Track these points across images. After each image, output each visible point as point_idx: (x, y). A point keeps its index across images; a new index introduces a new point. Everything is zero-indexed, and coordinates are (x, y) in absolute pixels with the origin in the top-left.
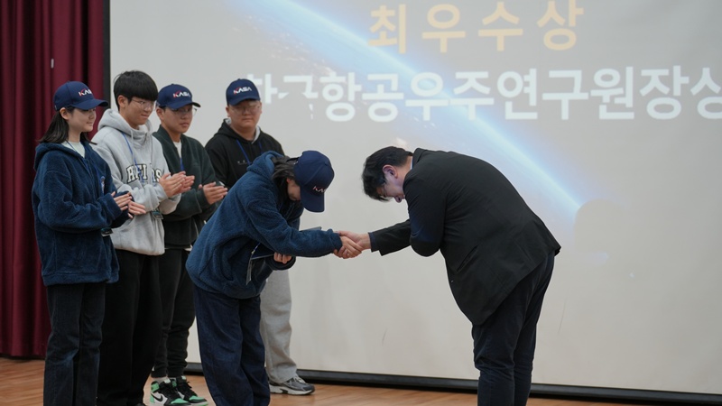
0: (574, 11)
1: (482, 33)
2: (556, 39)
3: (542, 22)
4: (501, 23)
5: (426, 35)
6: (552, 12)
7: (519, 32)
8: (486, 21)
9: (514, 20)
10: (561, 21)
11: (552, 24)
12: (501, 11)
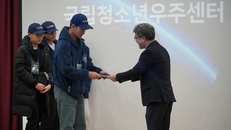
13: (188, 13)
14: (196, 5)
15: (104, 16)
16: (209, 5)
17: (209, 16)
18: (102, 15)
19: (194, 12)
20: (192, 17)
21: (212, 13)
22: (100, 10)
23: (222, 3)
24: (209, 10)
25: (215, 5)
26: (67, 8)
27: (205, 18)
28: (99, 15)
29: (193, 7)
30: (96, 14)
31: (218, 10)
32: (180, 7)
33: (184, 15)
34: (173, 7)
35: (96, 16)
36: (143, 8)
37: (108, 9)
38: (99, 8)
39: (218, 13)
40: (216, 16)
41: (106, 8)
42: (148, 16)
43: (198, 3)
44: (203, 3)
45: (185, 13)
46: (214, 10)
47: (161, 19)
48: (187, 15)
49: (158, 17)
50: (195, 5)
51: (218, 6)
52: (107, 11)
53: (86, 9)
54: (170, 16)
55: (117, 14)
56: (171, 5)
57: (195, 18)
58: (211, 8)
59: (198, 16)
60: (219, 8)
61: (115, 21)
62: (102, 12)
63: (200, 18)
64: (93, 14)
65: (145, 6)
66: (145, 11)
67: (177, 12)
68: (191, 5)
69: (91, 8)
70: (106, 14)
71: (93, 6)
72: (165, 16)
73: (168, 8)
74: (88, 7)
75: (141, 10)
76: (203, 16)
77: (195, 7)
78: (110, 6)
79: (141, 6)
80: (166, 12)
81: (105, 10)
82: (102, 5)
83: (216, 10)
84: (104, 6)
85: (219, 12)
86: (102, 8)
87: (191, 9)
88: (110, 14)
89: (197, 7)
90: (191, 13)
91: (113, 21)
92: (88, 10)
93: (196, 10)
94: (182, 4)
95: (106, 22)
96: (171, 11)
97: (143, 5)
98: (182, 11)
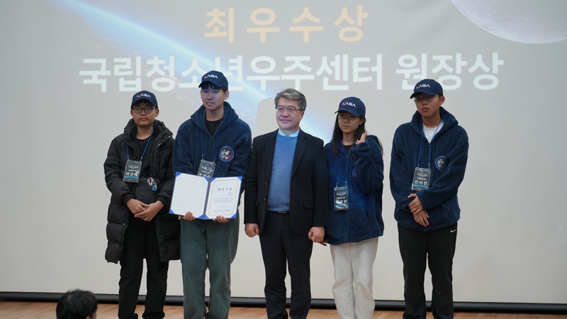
0: (361, 15)
1: (292, 29)
2: (348, 34)
3: (337, 23)
4: (306, 23)
5: (249, 30)
6: (344, 15)
7: (321, 29)
8: (295, 21)
9: (317, 20)
10: (351, 21)
11: (345, 24)
12: (306, 14)
13: (319, 73)
14: (334, 60)
15: (161, 76)
16: (356, 60)
17: (356, 79)
18: (156, 75)
19: (330, 72)
20: (326, 80)
21: (361, 75)
22: (151, 67)
23: (379, 57)
24: (356, 69)
25: (367, 60)
26: (86, 61)
27: (350, 82)
28: (149, 74)
29: (329, 63)
30: (143, 73)
31: (373, 69)
32: (304, 63)
33: (312, 77)
34: (292, 63)
35: (144, 77)
36: (236, 64)
37: (167, 63)
38: (149, 62)
39: (374, 75)
40: (369, 79)
41: (163, 62)
42: (244, 77)
43: (337, 57)
44: (345, 57)
45: (313, 72)
46: (366, 69)
47: (268, 82)
48: (316, 76)
49: (263, 80)
50: (331, 59)
51: (374, 63)
52: (165, 68)
53: (124, 64)
54: (284, 77)
55: (184, 74)
56: (288, 59)
57: (332, 82)
58: (361, 65)
59: (337, 78)
60: (375, 65)
61: (182, 85)
62: (156, 69)
63: (341, 83)
64: (139, 73)
65: (239, 59)
66: (239, 68)
67: (298, 71)
68: (324, 59)
69: (133, 62)
70: (163, 73)
71: (138, 59)
72: (277, 78)
73: (281, 65)
74: (128, 61)
75: (231, 68)
76: (345, 78)
77: (332, 64)
78: (172, 59)
79: (231, 61)
80: (278, 71)
81: (161, 67)
82: (156, 58)
83: (370, 69)
84: (160, 59)
85: (375, 73)
86: (155, 62)
87: (324, 66)
88: (172, 74)
89: (336, 63)
90: (325, 74)
91: (176, 86)
92: (128, 66)
93: (333, 68)
94: (307, 58)
95: (164, 86)
96: (287, 70)
97: (236, 58)
98: (309, 69)
